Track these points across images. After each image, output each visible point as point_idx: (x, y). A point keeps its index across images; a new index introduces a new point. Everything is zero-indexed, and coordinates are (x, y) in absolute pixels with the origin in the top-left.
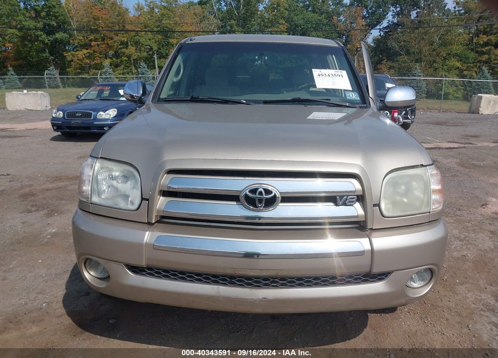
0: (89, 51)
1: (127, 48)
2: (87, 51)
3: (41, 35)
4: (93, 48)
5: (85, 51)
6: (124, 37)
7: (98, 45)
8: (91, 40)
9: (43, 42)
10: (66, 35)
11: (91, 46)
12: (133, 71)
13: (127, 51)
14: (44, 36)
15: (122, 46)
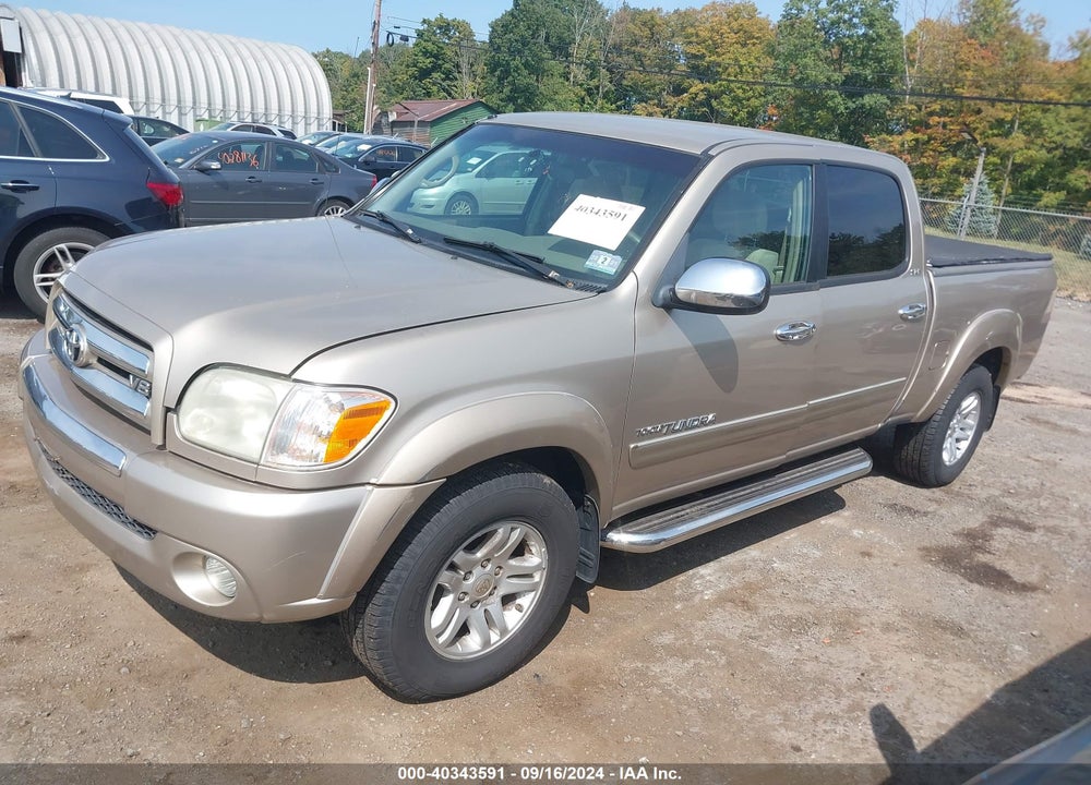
0: (919, 135)
1: (1007, 135)
2: (916, 136)
3: (833, 97)
4: (929, 131)
5: (909, 136)
6: (1005, 111)
7: (944, 126)
8: (931, 114)
9: (833, 110)
10: (884, 99)
11: (928, 126)
12: (1004, 192)
13: (1001, 144)
14: (839, 100)
15: (995, 131)
